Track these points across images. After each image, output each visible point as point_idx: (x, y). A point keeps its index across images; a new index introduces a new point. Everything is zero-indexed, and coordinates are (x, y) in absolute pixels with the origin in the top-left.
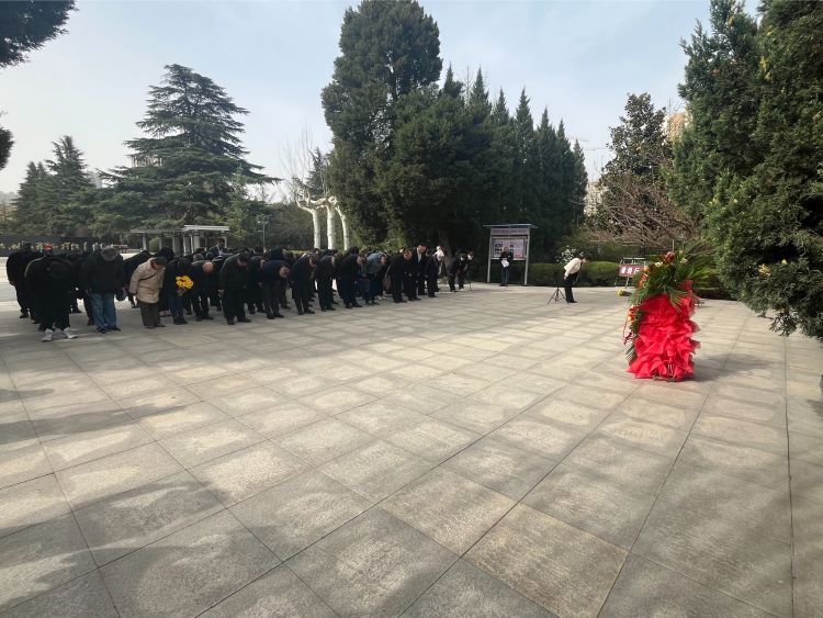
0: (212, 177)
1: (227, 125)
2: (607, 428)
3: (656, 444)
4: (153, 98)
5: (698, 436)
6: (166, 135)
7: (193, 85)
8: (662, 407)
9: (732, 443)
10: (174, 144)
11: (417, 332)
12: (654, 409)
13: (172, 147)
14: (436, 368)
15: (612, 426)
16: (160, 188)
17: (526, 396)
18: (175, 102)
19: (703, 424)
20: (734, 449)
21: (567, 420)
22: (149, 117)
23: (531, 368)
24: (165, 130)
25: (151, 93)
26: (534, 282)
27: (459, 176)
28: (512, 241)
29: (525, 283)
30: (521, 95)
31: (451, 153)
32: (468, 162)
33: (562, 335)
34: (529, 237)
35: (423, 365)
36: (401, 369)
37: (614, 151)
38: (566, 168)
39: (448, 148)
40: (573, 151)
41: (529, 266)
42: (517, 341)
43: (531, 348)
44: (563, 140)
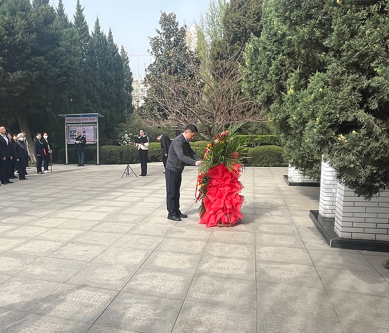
2: (205, 267)
3: (240, 272)
5: (262, 261)
8: (232, 246)
9: (282, 263)
11: (22, 212)
12: (228, 248)
14: (55, 241)
15: (206, 265)
17: (137, 253)
19: (260, 253)
20: (284, 266)
21: (175, 266)
23: (131, 230)
26: (104, 162)
27: (36, 70)
28: (84, 127)
29: (98, 163)
30: (77, 4)
31: (27, 49)
32: (43, 58)
33: (143, 201)
34: (97, 124)
35: (40, 240)
36: (23, 246)
37: (154, 56)
38: (117, 68)
39: (23, 44)
40: (120, 54)
41: (100, 148)
42: (110, 210)
43: (125, 214)
44: (112, 45)
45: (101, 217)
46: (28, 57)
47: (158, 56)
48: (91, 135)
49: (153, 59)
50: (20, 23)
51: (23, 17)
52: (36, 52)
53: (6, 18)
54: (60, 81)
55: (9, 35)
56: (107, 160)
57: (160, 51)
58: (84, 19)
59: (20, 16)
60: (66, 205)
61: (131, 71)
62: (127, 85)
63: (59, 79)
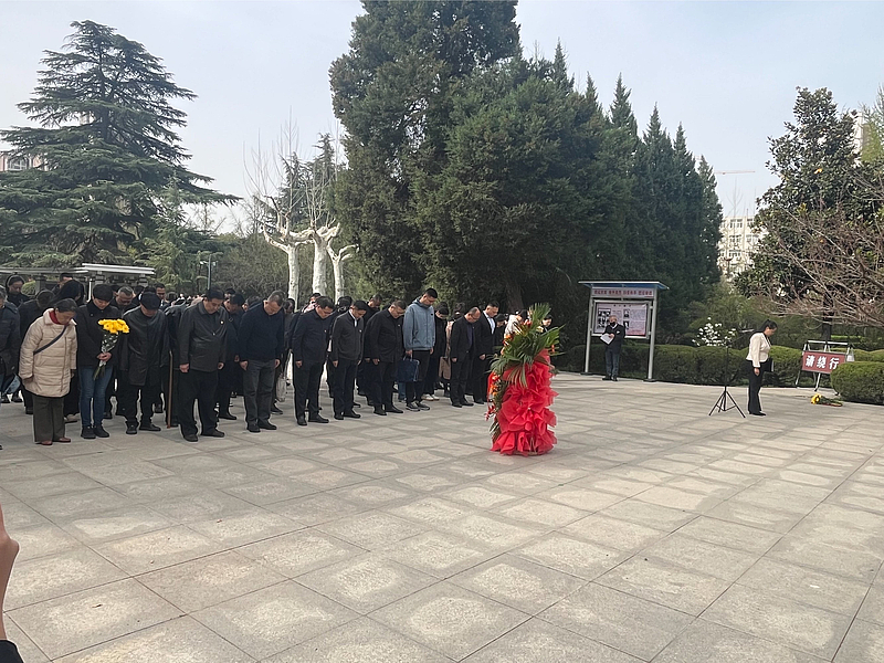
0: (130, 190)
1: (160, 113)
4: (49, 69)
6: (63, 124)
7: (113, 52)
10: (74, 137)
13: (71, 142)
14: (602, 545)
16: (46, 204)
17: (811, 615)
18: (83, 76)
22: (39, 97)
23: (773, 548)
24: (62, 117)
25: (45, 61)
26: (662, 376)
27: (553, 202)
28: (627, 307)
29: (650, 377)
30: (616, 87)
31: (541, 166)
32: (567, 182)
33: (778, 478)
34: (655, 302)
35: (570, 537)
36: (538, 546)
37: (778, 173)
38: (689, 198)
39: (536, 158)
40: (698, 172)
41: (655, 348)
42: (709, 489)
43: (745, 505)
44: (683, 155)
45: (692, 503)
46: (541, 181)
47: (787, 173)
48: (639, 321)
49: (776, 180)
50: (537, 122)
51: (541, 113)
52: (555, 172)
53: (512, 116)
54: (592, 221)
55: (513, 144)
56: (670, 372)
57: (793, 164)
58: (629, 111)
59: (536, 110)
60: (606, 462)
61: (719, 202)
62: (709, 230)
63: (591, 218)
